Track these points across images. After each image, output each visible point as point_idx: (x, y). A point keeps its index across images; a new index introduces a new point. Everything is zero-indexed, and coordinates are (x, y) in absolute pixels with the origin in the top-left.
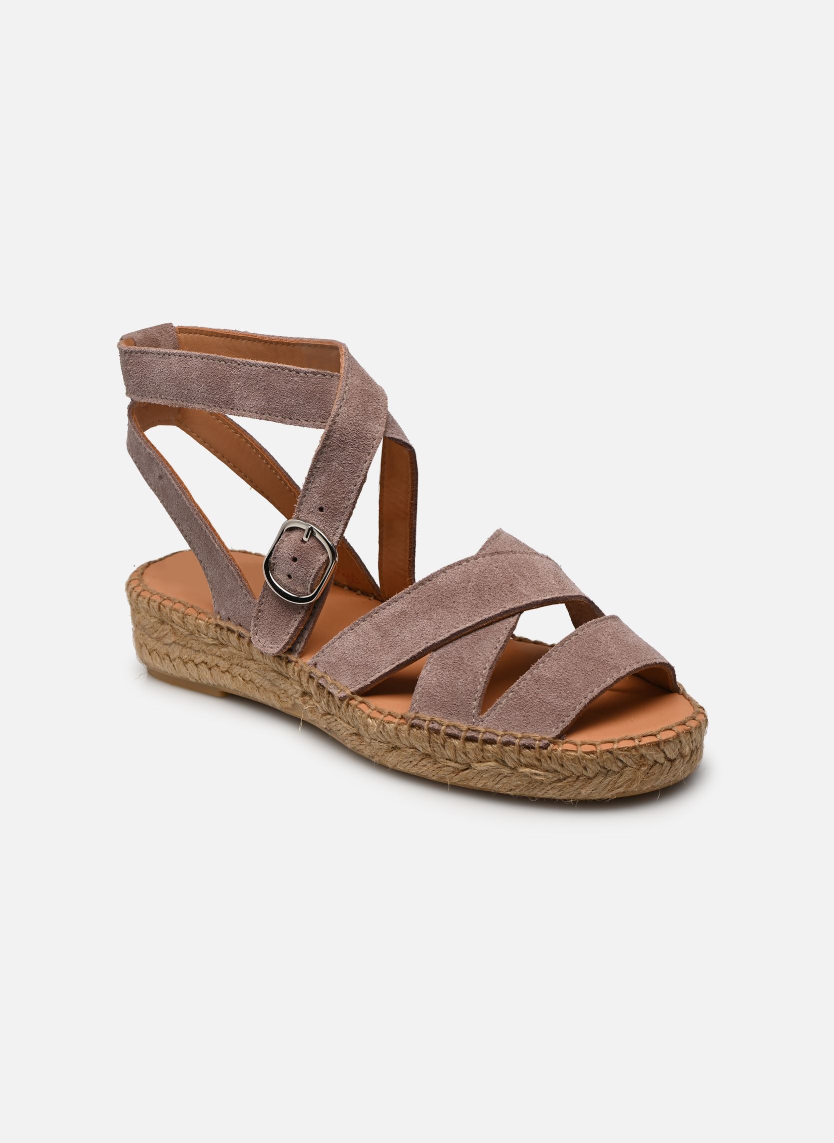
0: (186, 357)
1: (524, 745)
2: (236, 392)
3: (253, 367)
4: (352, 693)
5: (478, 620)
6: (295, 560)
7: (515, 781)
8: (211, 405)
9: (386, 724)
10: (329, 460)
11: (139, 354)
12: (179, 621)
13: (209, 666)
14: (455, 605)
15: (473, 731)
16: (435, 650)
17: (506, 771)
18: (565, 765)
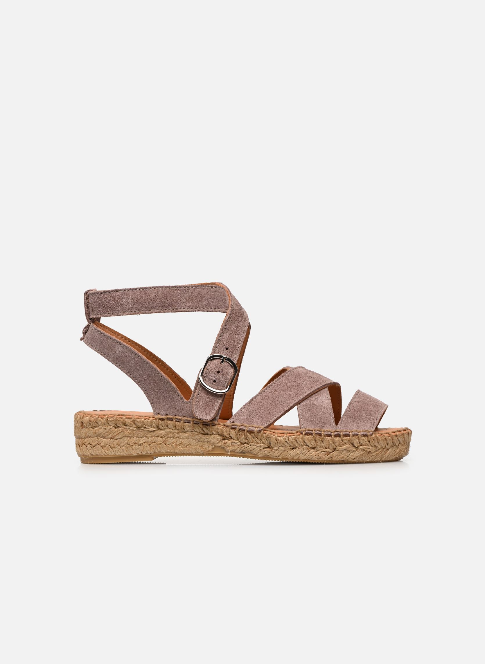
0: (143, 289)
1: (362, 435)
2: (178, 300)
3: (186, 288)
4: (264, 427)
5: (314, 389)
6: (218, 372)
7: (357, 454)
8: (163, 309)
9: (289, 437)
10: (230, 325)
11: (112, 292)
12: (131, 422)
13: (149, 443)
14: (301, 384)
15: (337, 432)
16: (299, 404)
17: (354, 449)
18: (380, 443)
